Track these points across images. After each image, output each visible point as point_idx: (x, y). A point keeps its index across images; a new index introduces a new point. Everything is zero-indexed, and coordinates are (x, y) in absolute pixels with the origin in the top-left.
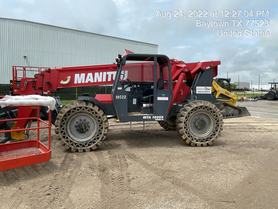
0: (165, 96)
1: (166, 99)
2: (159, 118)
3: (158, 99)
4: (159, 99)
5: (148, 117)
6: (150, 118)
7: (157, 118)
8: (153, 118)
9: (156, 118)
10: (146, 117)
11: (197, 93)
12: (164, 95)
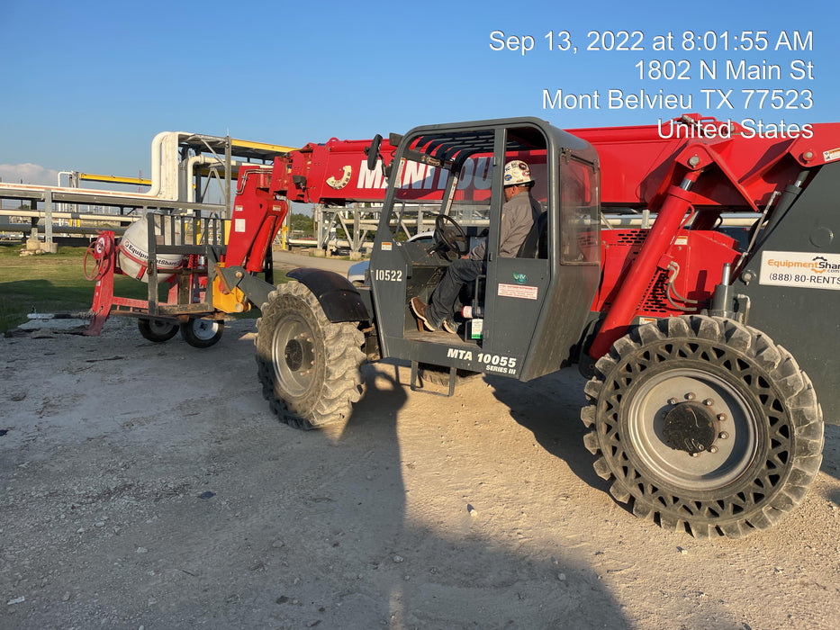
0: (528, 283)
1: (531, 293)
2: (498, 365)
3: (500, 293)
4: (505, 290)
5: (464, 355)
6: (470, 359)
7: (493, 362)
8: (480, 360)
9: (491, 364)
10: (456, 351)
11: (765, 279)
12: (522, 277)
